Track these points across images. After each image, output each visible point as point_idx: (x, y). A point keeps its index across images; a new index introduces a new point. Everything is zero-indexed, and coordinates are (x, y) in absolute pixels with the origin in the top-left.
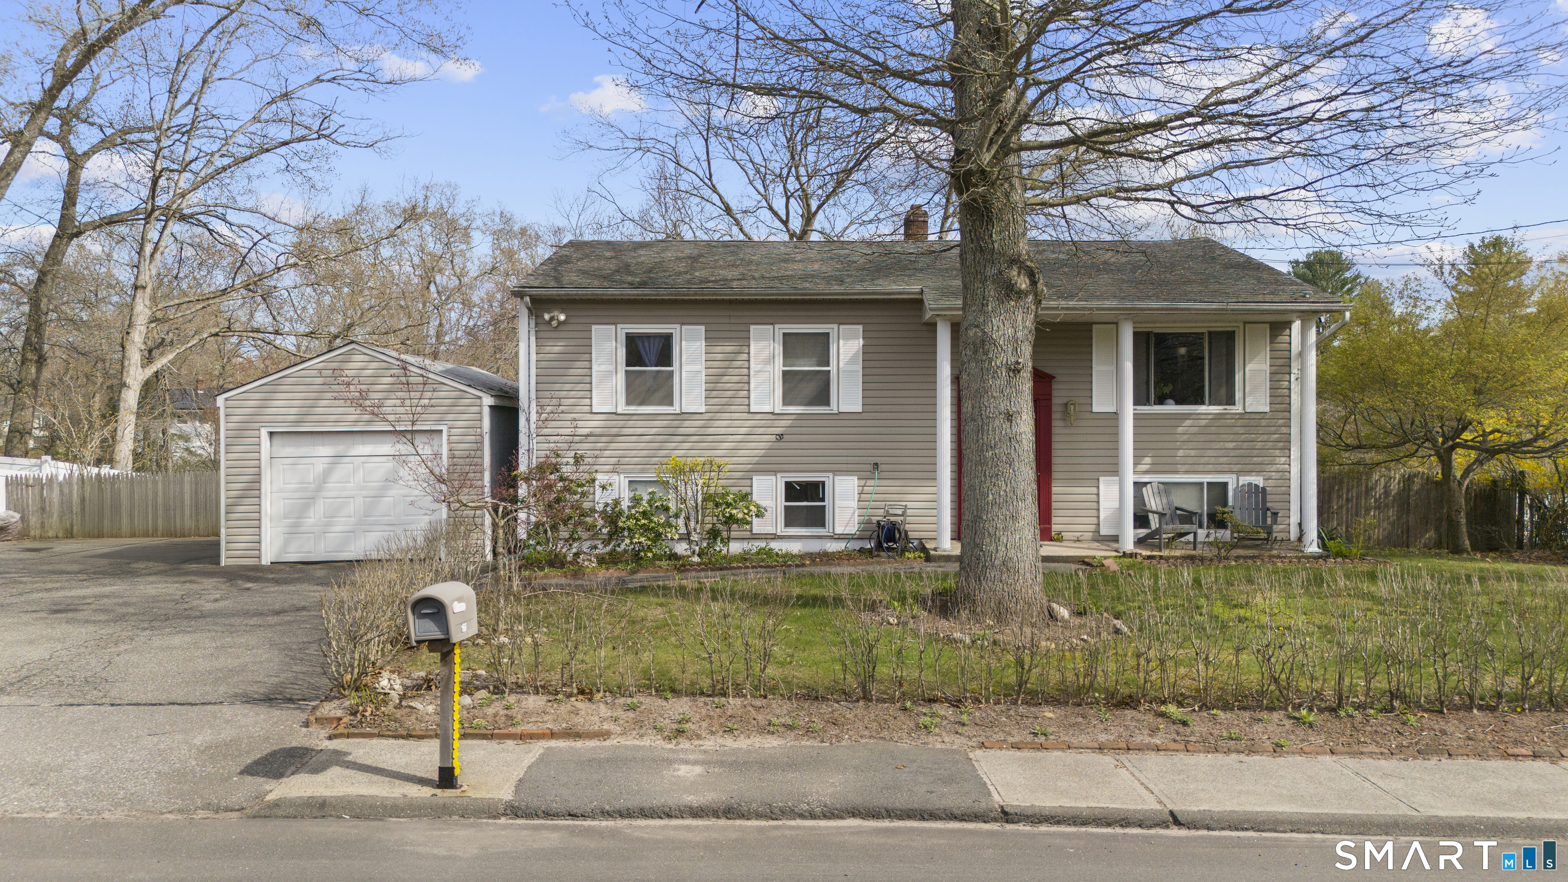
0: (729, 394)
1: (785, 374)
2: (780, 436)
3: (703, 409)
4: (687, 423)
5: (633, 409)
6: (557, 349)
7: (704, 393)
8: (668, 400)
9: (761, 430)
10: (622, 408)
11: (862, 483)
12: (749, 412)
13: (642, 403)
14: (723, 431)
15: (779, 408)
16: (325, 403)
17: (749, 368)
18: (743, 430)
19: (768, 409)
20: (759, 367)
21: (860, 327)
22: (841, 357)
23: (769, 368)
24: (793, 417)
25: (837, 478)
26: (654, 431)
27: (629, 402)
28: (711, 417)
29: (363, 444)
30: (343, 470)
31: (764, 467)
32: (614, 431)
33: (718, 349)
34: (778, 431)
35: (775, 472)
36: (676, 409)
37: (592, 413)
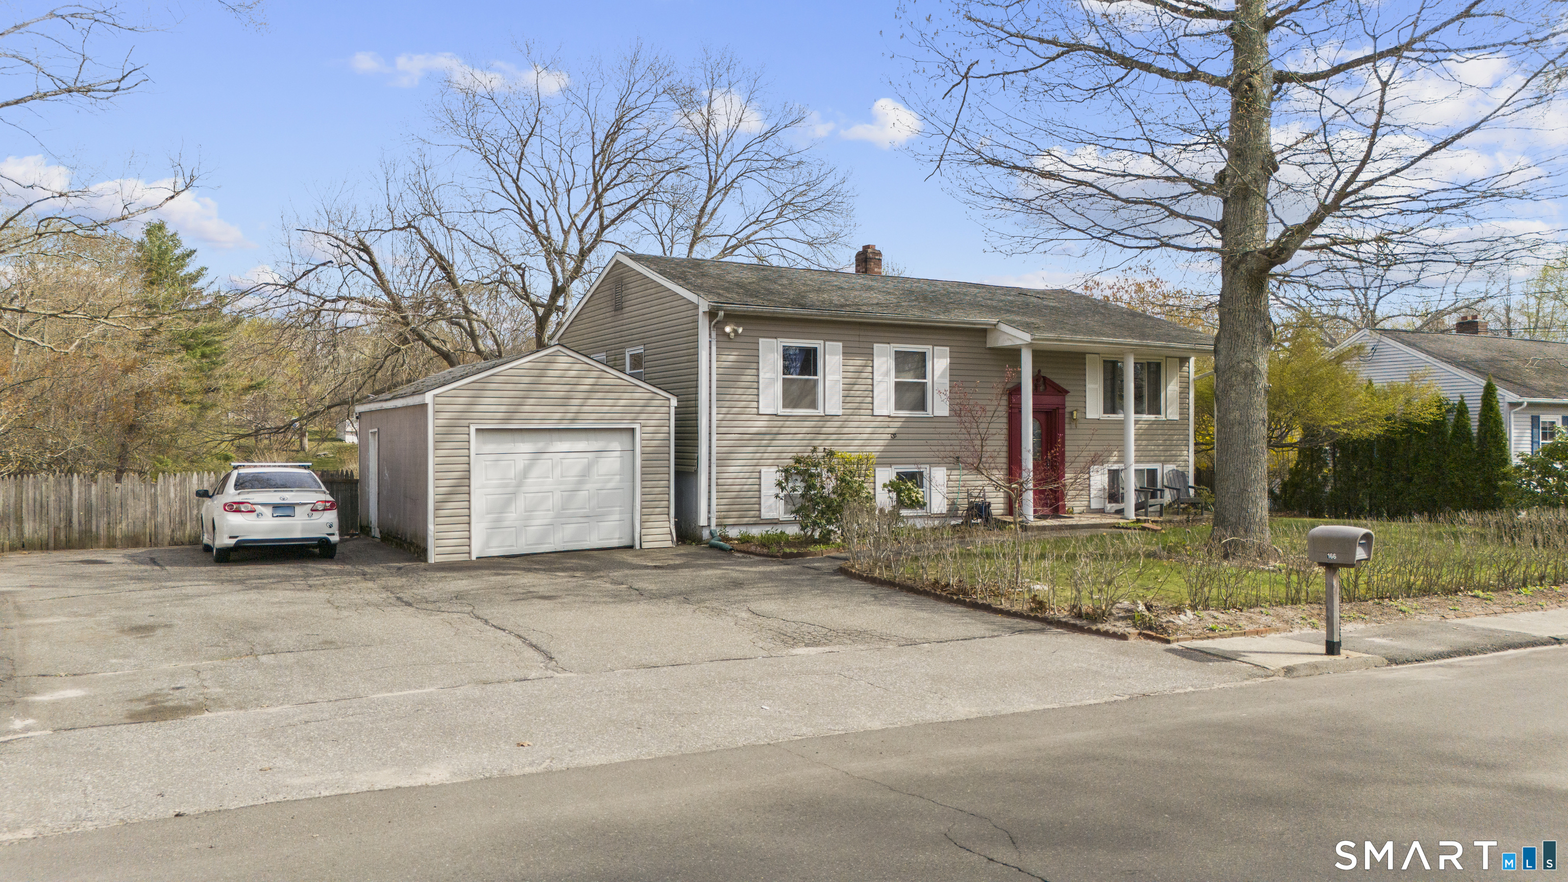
0: (858, 400)
1: (897, 384)
2: (894, 435)
3: (840, 412)
4: (829, 424)
5: (788, 411)
6: (731, 358)
7: (841, 399)
8: (813, 405)
9: (881, 430)
10: (781, 411)
11: (949, 472)
12: (873, 415)
13: (795, 407)
14: (854, 430)
15: (893, 413)
16: (532, 401)
17: (872, 379)
18: (868, 430)
19: (886, 413)
20: (880, 378)
21: (948, 349)
22: (935, 373)
23: (886, 379)
24: (903, 420)
25: (933, 469)
26: (804, 430)
27: (784, 406)
28: (845, 419)
29: (560, 441)
30: (543, 465)
31: (885, 461)
32: (775, 430)
33: (851, 362)
34: (893, 431)
35: (890, 465)
36: (820, 412)
37: (758, 414)
